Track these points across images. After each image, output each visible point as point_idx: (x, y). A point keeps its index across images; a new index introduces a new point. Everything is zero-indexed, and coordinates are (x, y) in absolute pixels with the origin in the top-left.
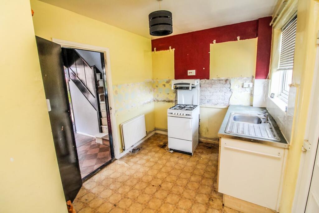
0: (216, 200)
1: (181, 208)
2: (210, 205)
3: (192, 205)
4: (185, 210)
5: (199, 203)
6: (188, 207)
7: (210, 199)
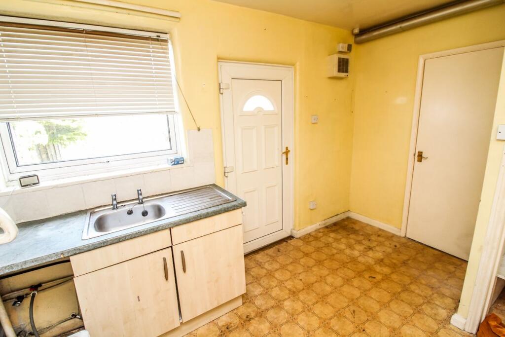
0: (241, 315)
1: (303, 328)
2: (258, 313)
3: (281, 325)
4: (298, 324)
5: (270, 323)
6: (291, 325)
7: (249, 321)
